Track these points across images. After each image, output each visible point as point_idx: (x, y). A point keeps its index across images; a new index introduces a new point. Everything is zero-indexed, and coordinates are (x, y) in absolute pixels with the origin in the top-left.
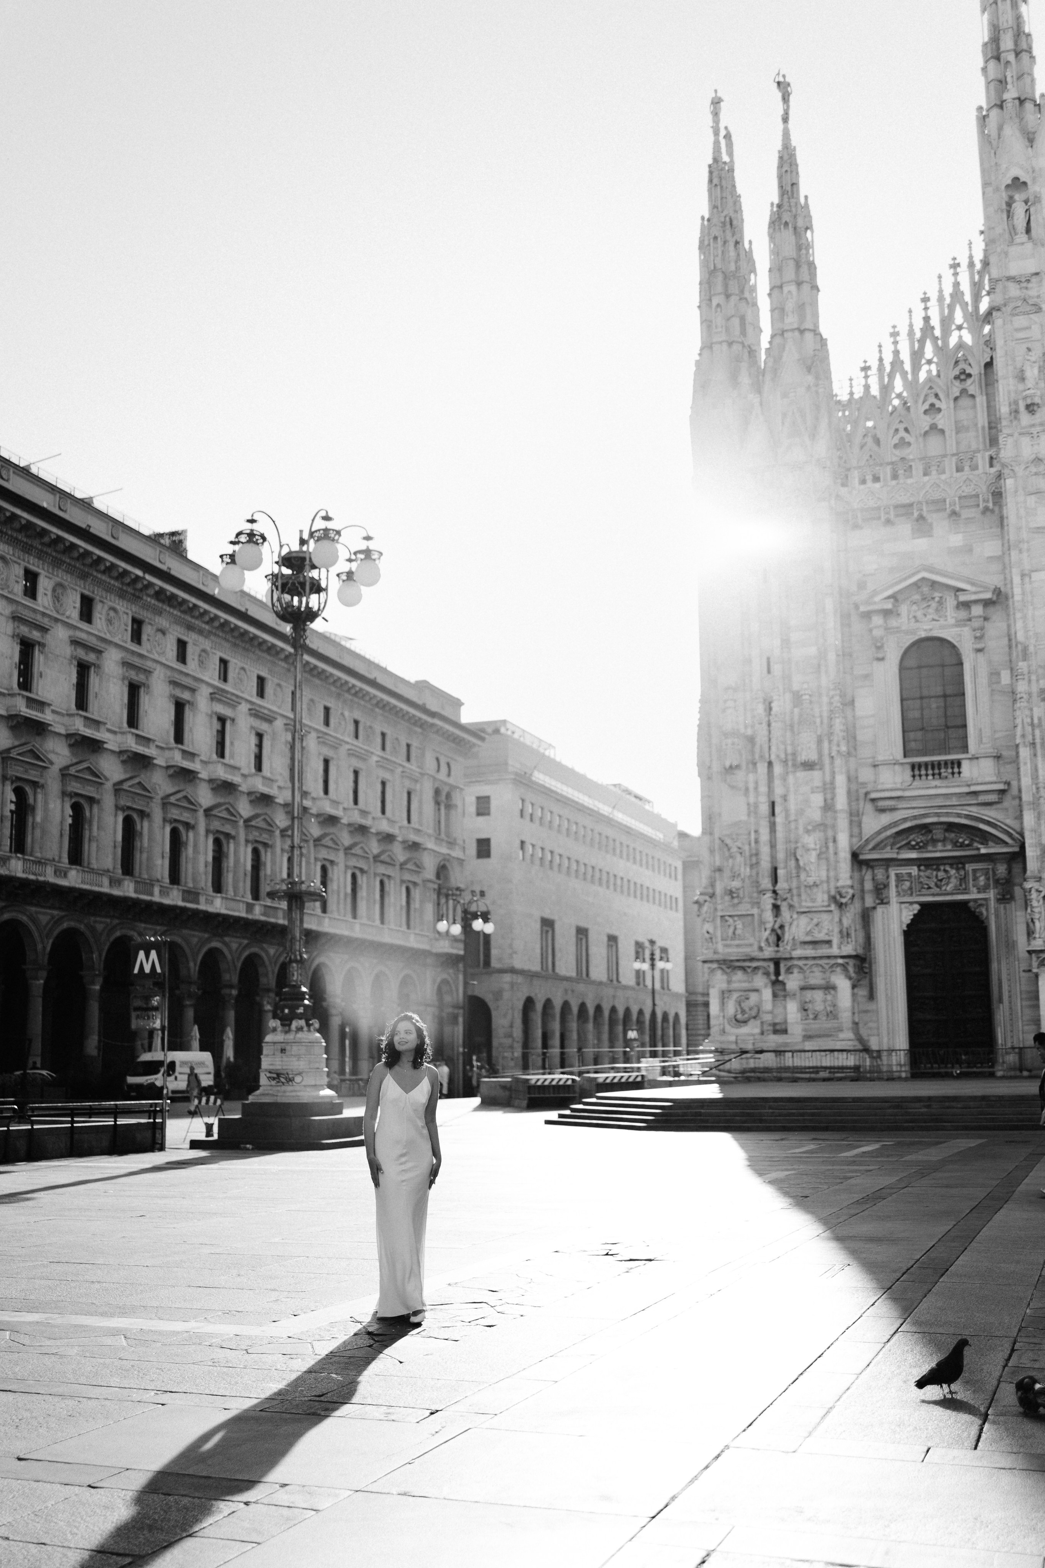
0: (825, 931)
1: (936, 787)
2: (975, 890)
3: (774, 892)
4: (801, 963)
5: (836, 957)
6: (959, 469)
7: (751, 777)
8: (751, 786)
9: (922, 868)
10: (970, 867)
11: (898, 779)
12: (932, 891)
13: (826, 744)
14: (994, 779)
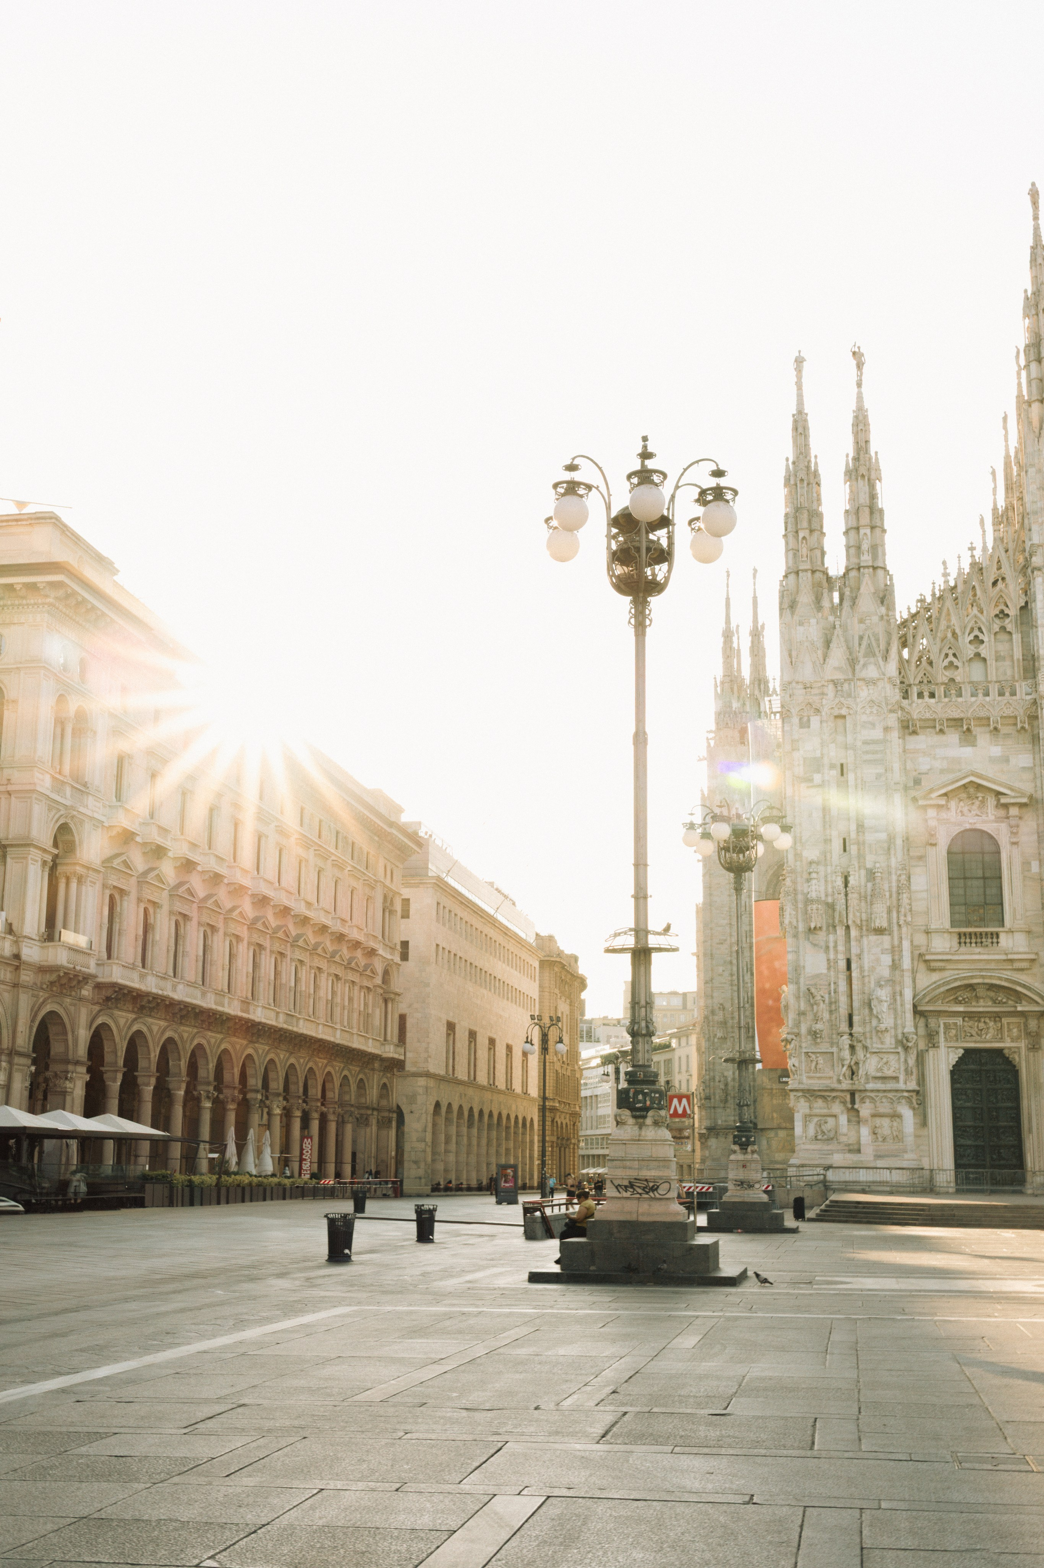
0: (892, 1069)
1: (979, 953)
2: (1008, 1040)
3: (851, 1034)
4: (872, 1095)
5: (902, 1091)
6: (1001, 694)
7: (831, 938)
8: (831, 945)
9: (966, 1019)
10: (1005, 1021)
11: (947, 945)
12: (974, 1039)
13: (894, 915)
14: (1026, 950)
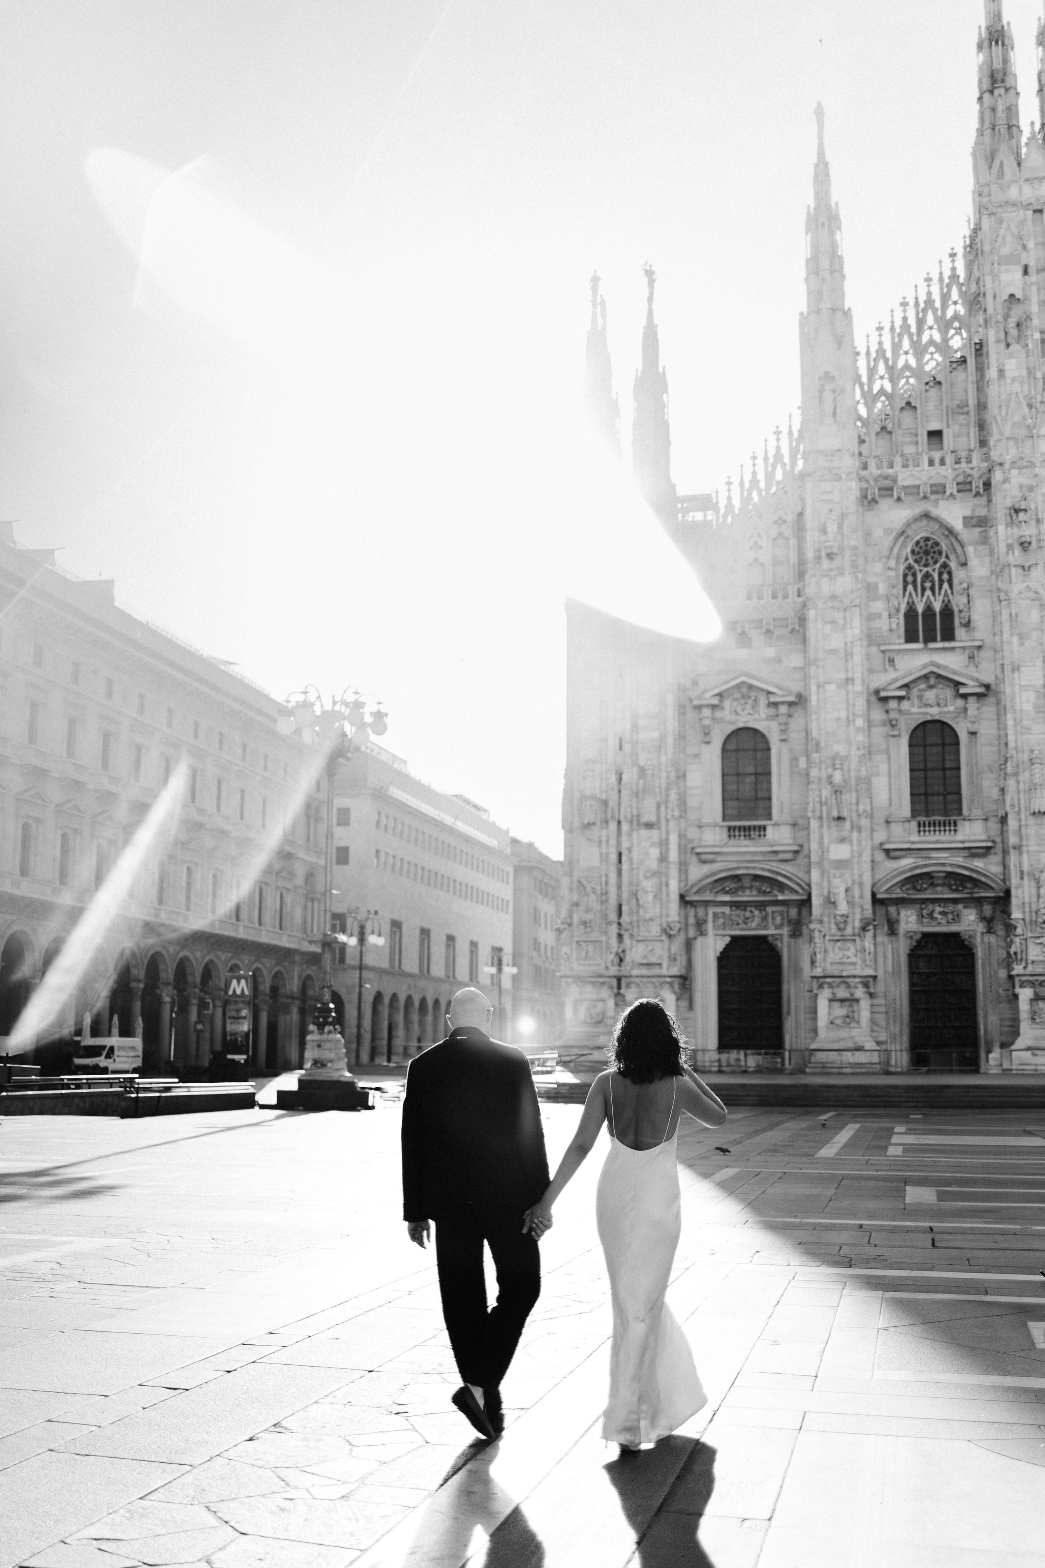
0: (657, 956)
1: (746, 846)
2: (772, 927)
3: (619, 924)
4: (637, 980)
5: (665, 976)
6: (774, 597)
7: (604, 832)
8: (604, 839)
9: (734, 908)
10: (770, 909)
11: (718, 838)
12: (740, 927)
13: (663, 809)
14: (790, 841)
